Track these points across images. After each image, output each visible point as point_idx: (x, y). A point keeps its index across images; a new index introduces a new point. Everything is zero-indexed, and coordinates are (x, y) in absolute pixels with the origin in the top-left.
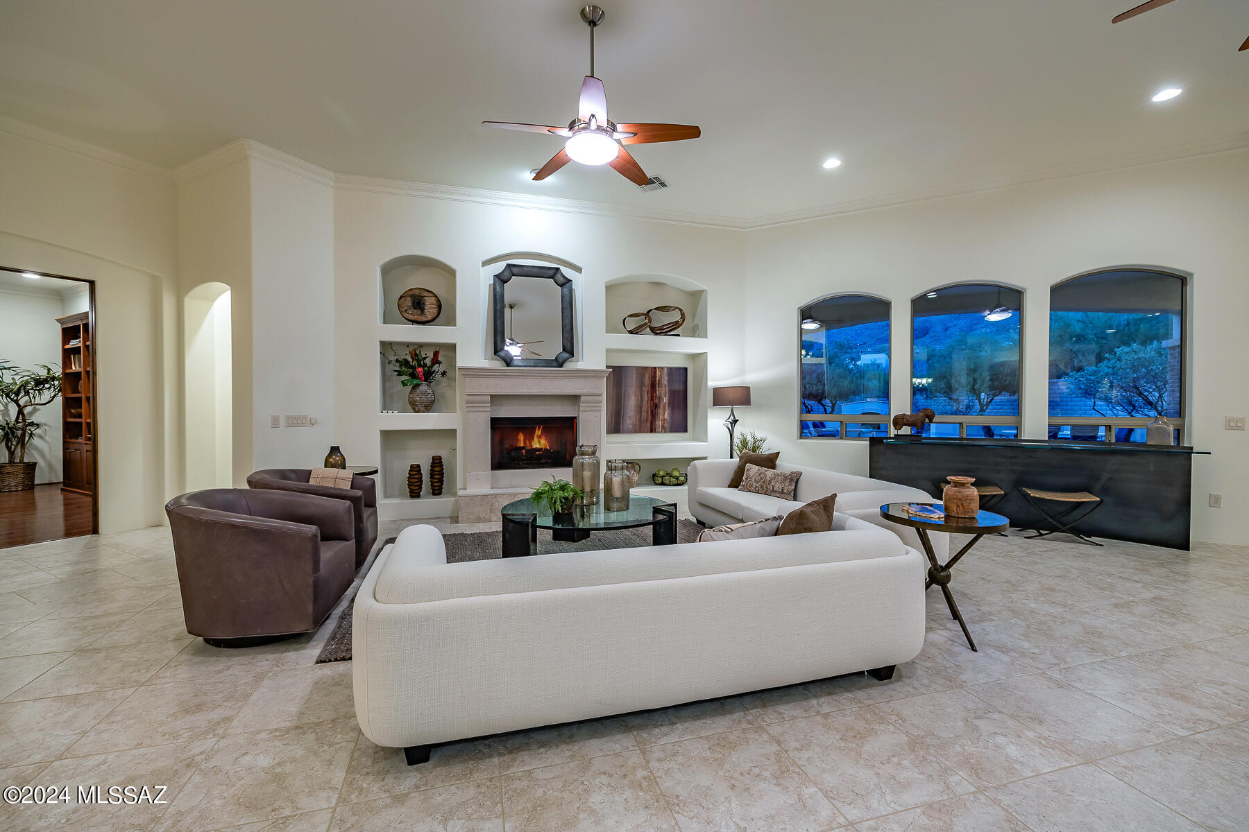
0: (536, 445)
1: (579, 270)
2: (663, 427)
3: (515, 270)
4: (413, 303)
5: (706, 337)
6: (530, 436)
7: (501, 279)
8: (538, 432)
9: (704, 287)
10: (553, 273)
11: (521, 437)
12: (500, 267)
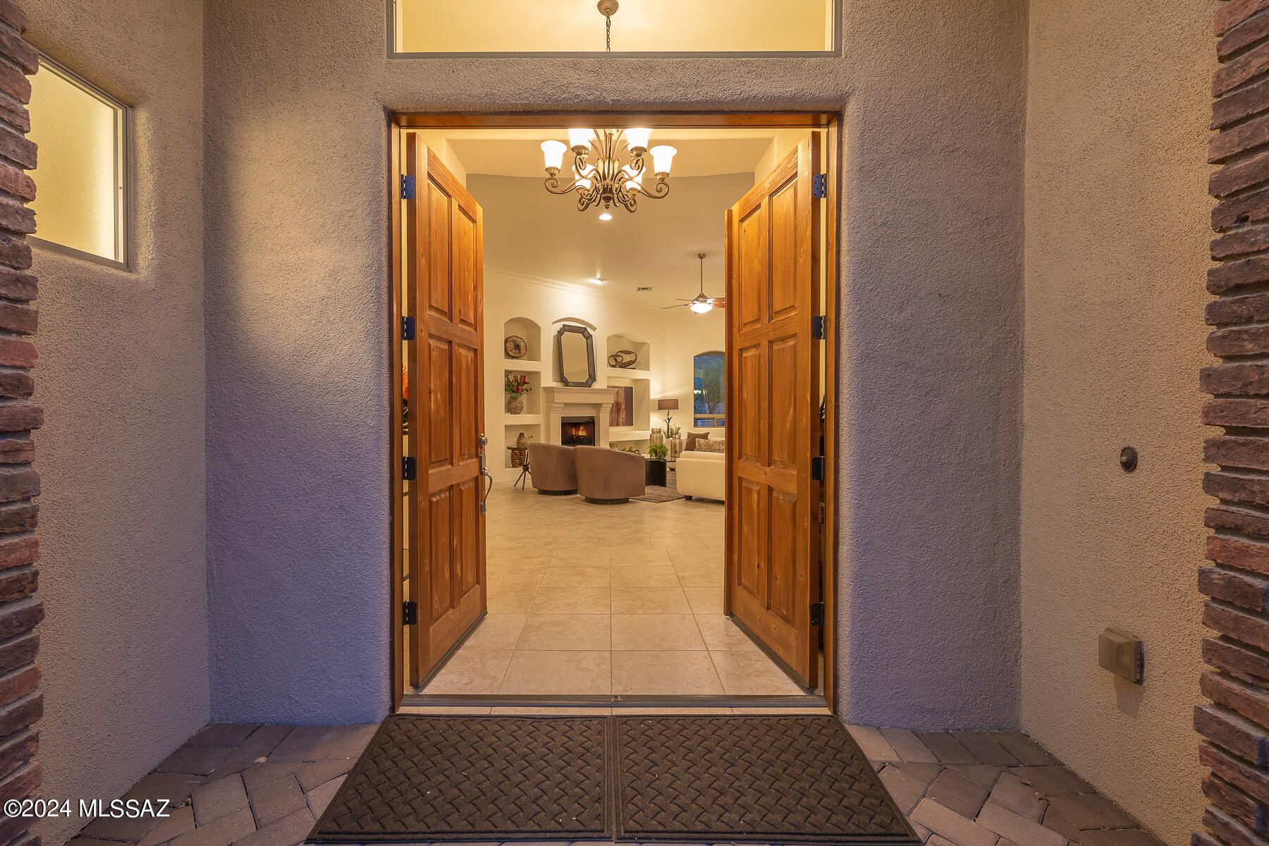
0: (581, 433)
1: (594, 329)
2: (623, 423)
3: (566, 328)
4: (515, 346)
5: (649, 370)
6: (578, 430)
7: (560, 333)
8: (582, 428)
9: (647, 341)
10: (583, 331)
11: (574, 430)
12: (560, 325)
